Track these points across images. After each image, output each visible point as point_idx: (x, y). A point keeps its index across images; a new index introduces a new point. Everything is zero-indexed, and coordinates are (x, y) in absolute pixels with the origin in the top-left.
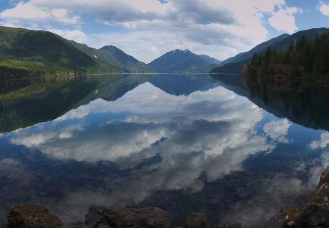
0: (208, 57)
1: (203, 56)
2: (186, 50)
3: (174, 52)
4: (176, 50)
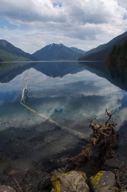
0: (76, 49)
1: (73, 48)
2: (60, 44)
3: (51, 45)
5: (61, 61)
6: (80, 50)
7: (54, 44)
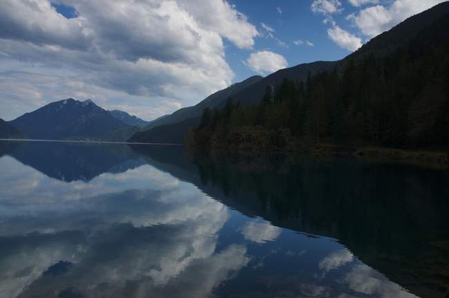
0: (126, 114)
1: (117, 112)
2: (87, 101)
3: (65, 103)
4: (68, 100)
5: (88, 141)
6: (134, 117)
7: (70, 101)
